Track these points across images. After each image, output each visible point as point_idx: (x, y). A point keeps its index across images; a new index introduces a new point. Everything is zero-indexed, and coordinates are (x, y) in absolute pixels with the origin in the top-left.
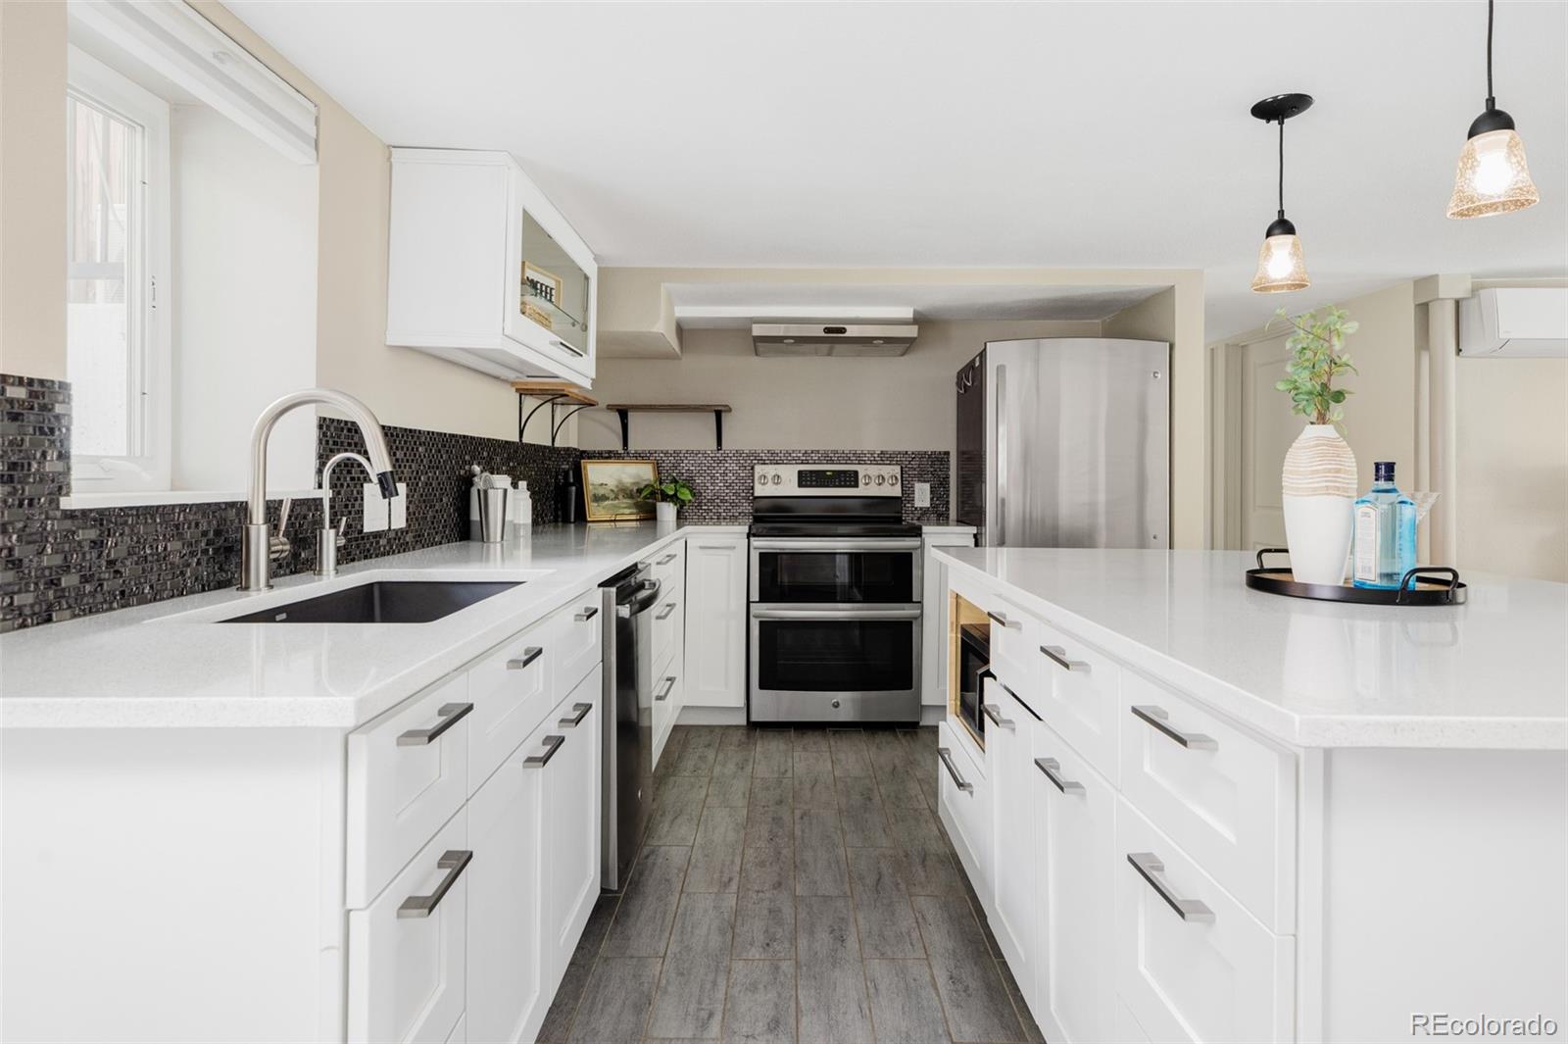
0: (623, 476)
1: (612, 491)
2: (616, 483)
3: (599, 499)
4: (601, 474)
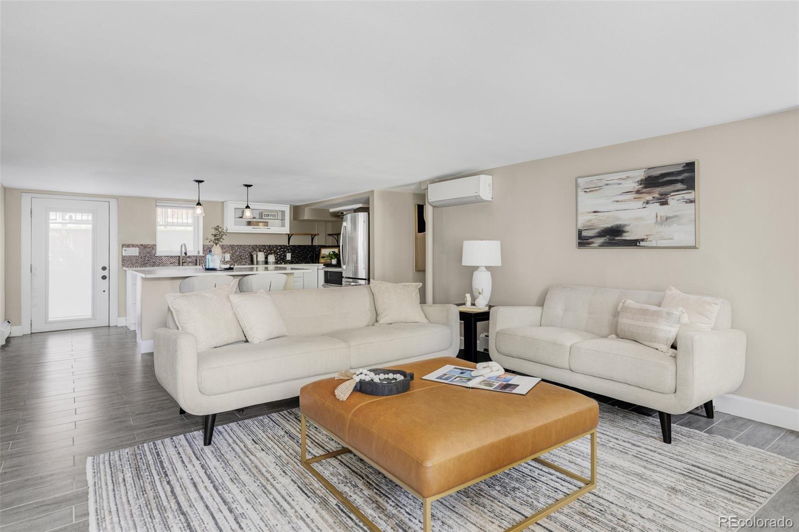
1: (327, 255)
2: (328, 253)
3: (323, 257)
4: (325, 252)
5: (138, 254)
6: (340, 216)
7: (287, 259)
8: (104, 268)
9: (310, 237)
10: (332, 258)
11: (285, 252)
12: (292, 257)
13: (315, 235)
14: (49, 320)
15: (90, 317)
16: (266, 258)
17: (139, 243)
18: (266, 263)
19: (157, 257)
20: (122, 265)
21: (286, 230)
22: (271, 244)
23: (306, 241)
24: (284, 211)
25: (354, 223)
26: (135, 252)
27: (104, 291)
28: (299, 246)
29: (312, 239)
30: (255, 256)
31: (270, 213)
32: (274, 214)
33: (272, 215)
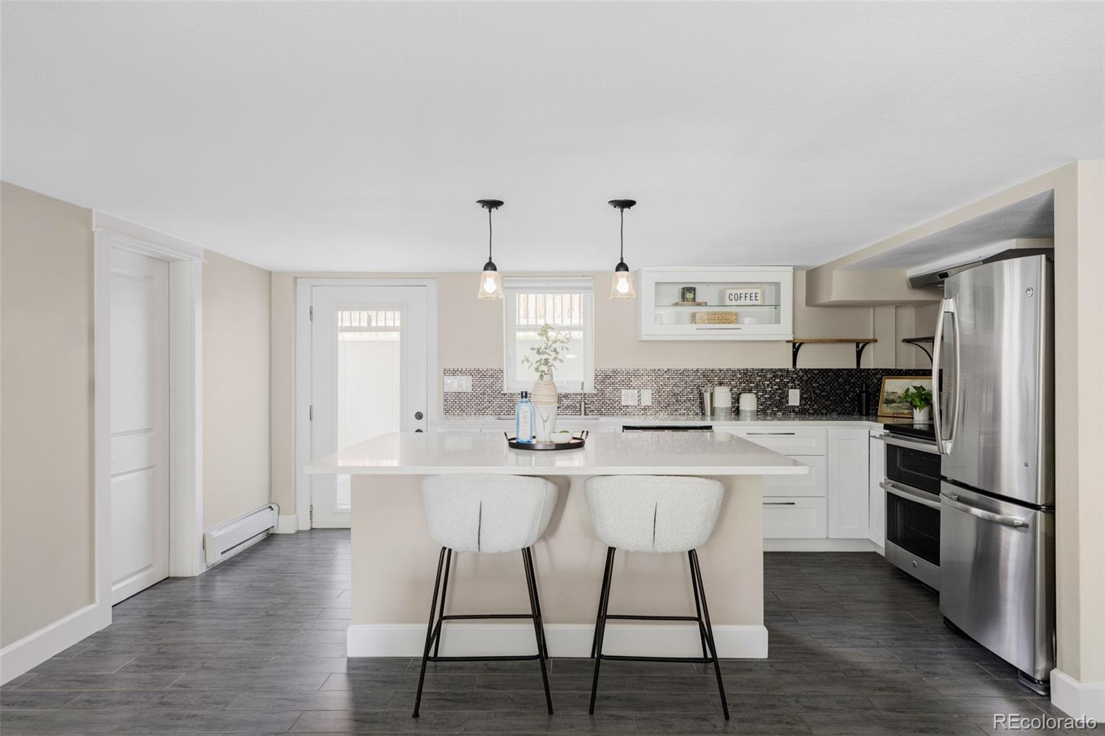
1: (900, 397)
2: (902, 392)
3: (889, 402)
4: (893, 386)
5: (470, 390)
6: (934, 283)
7: (791, 403)
8: (419, 416)
9: (852, 348)
10: (915, 407)
11: (786, 385)
12: (802, 398)
13: (867, 343)
14: (339, 507)
16: (736, 400)
17: (472, 366)
18: (736, 412)
19: (504, 394)
20: (445, 410)
21: (784, 331)
22: (750, 367)
23: (842, 359)
24: (780, 283)
25: (986, 303)
26: (463, 384)
28: (823, 372)
29: (859, 354)
30: (707, 396)
31: (744, 291)
32: (754, 291)
33: (748, 295)
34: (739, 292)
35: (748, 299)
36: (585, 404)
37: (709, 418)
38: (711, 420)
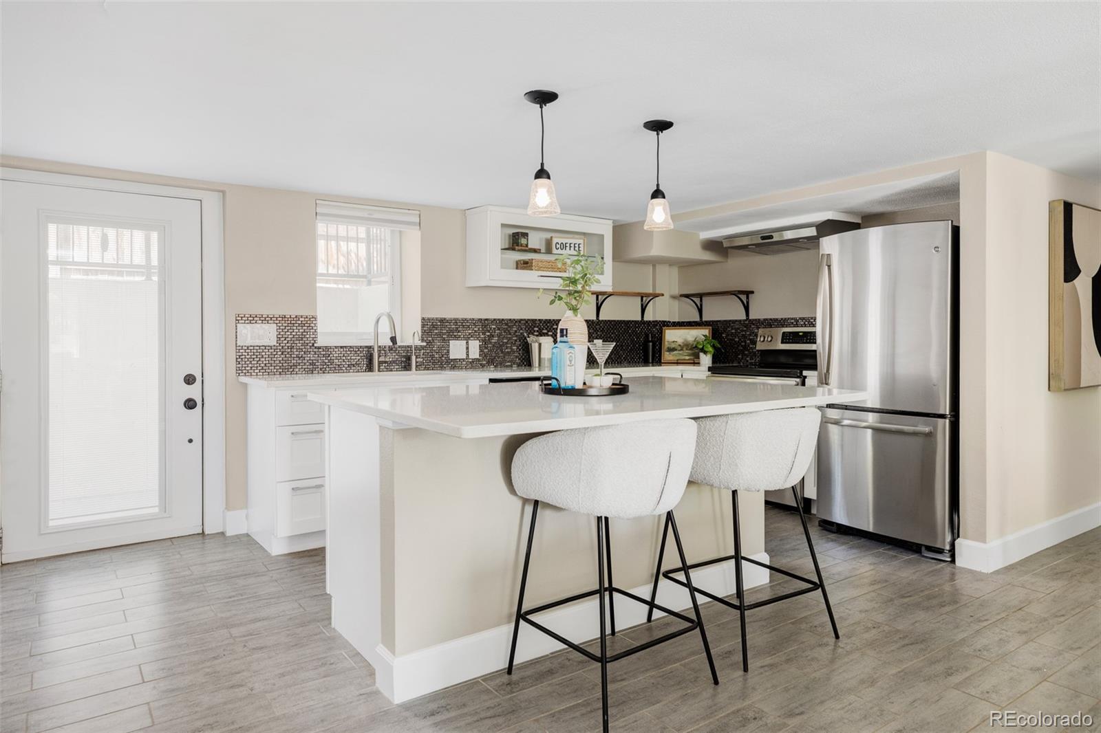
0: (688, 336)
1: (680, 345)
2: (682, 341)
4: (673, 336)
5: (273, 342)
8: (190, 380)
13: (652, 296)
14: (51, 524)
15: (156, 510)
17: (278, 312)
19: (319, 348)
20: (238, 369)
23: (632, 311)
24: (603, 236)
26: (266, 335)
27: (190, 441)
28: (618, 323)
29: (644, 307)
30: (535, 348)
31: (569, 241)
32: (578, 241)
33: (572, 245)
34: (564, 241)
35: (572, 249)
36: (417, 358)
37: (537, 369)
38: (540, 370)
